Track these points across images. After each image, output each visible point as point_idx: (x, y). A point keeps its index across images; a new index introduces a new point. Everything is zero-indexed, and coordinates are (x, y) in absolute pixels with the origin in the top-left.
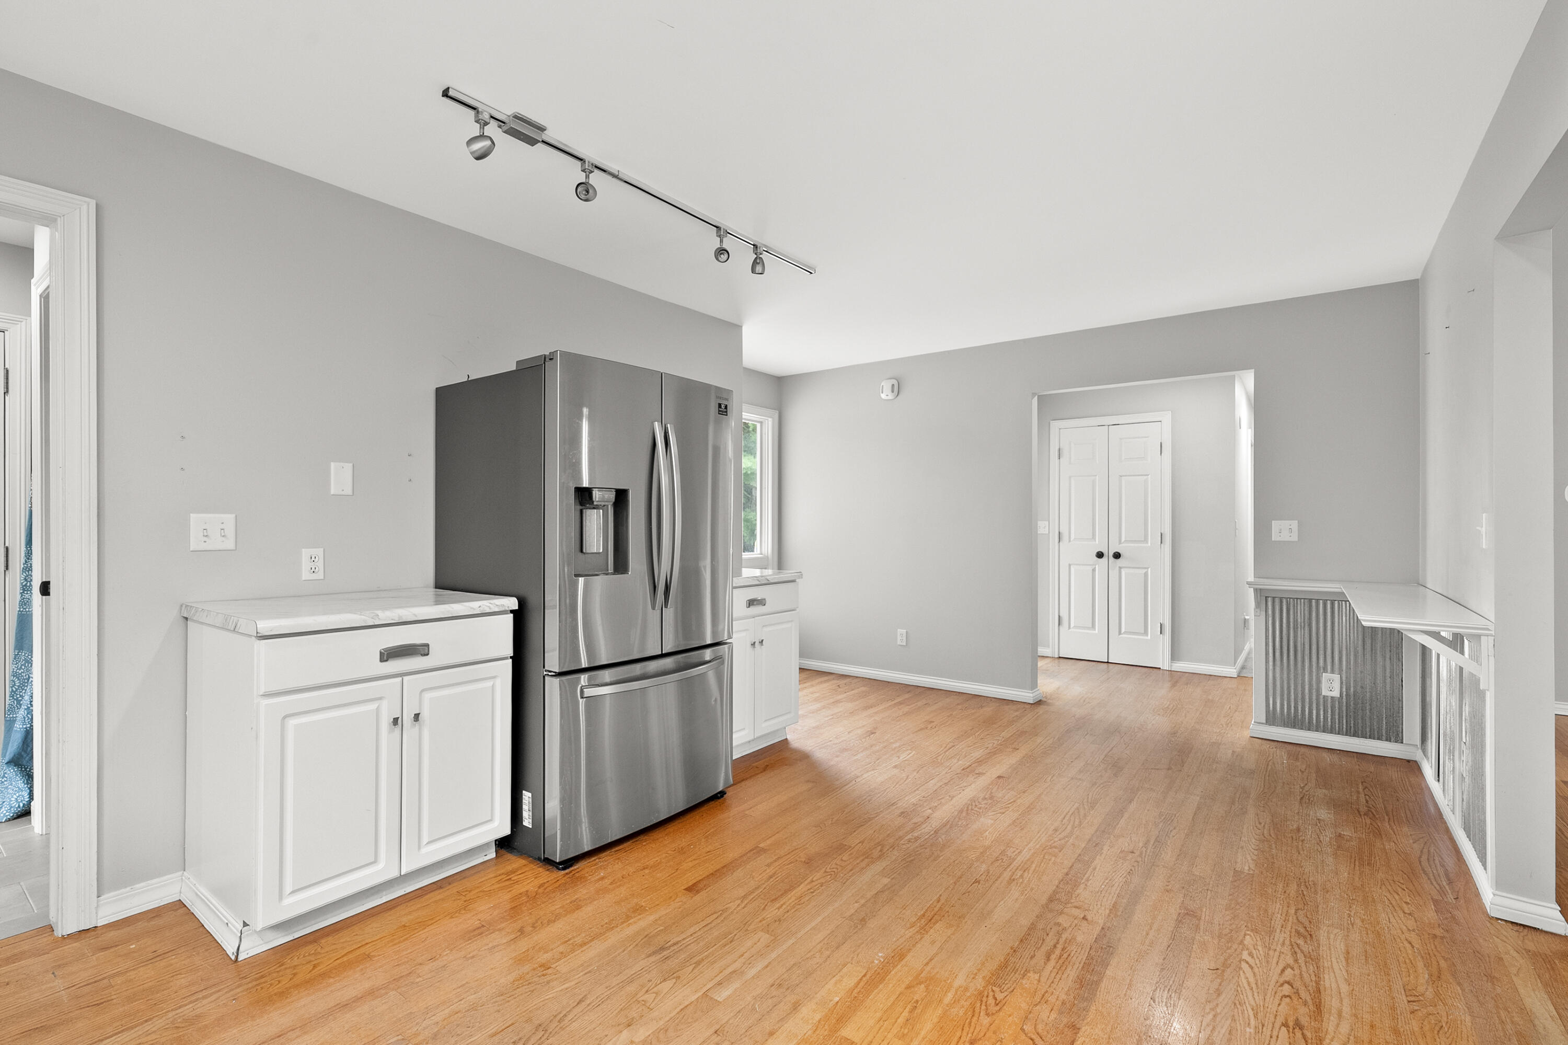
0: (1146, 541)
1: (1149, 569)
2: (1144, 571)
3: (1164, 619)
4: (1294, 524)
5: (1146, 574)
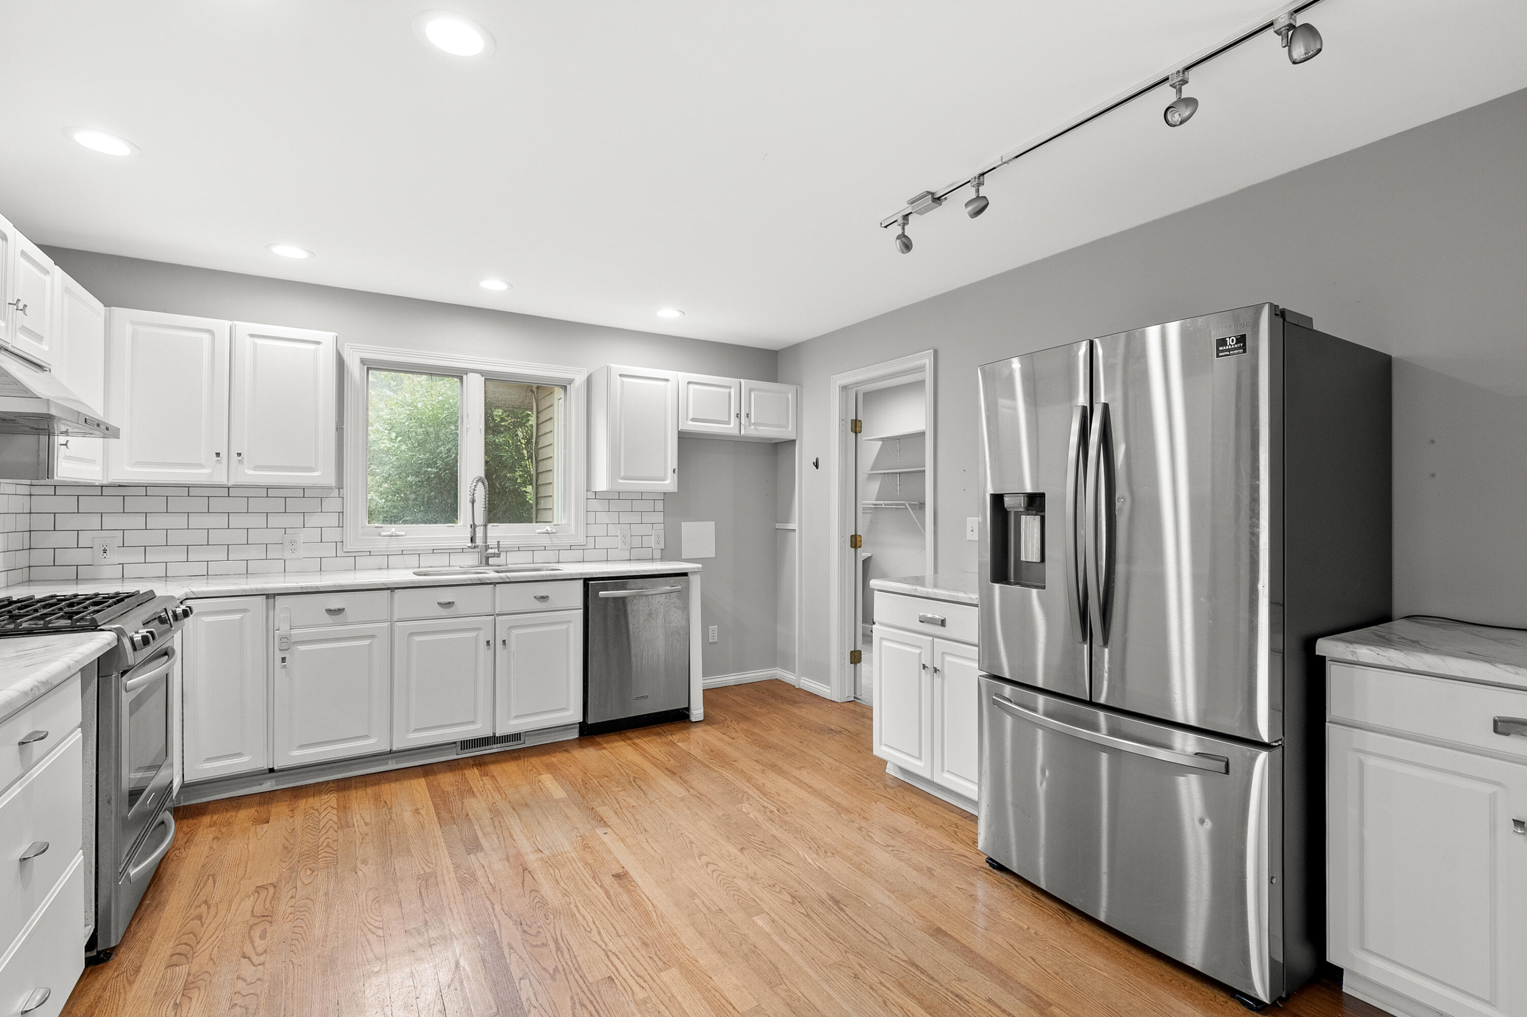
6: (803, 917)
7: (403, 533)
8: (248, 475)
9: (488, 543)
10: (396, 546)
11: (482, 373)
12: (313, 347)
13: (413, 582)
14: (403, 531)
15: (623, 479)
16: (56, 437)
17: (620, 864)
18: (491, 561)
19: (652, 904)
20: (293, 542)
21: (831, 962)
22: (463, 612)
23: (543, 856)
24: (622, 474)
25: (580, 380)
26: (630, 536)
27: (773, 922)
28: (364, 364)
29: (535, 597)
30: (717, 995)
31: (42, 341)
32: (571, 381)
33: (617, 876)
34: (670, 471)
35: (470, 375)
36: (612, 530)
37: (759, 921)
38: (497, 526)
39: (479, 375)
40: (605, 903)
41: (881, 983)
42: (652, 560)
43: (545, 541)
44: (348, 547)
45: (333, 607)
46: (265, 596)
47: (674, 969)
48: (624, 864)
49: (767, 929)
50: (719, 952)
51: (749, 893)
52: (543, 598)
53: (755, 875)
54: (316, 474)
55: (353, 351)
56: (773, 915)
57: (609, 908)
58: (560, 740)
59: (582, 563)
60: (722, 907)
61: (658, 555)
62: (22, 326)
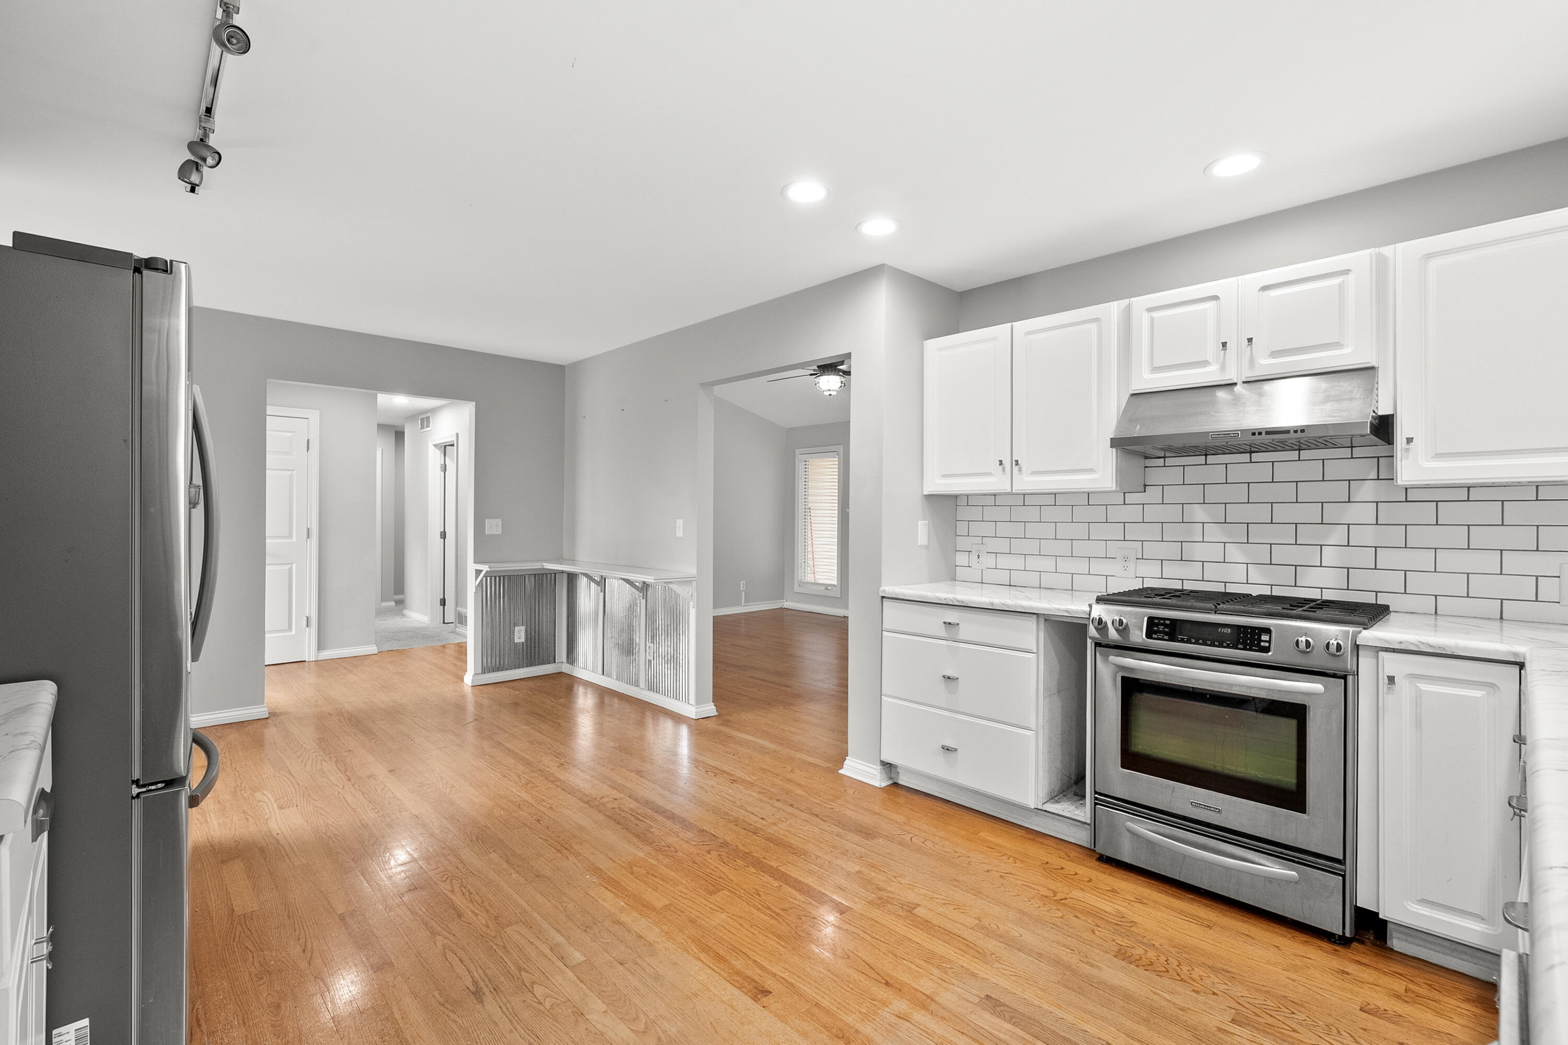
0: (290, 536)
1: (294, 565)
2: (287, 567)
3: (310, 612)
4: (499, 521)
5: (290, 570)
6: (526, 967)
17: (771, 1012)
19: (702, 961)
21: (515, 927)
23: (888, 1010)
27: (563, 958)
30: (619, 894)
33: (766, 993)
37: (578, 957)
40: (756, 955)
41: (476, 915)
47: (660, 907)
48: (766, 1012)
49: (570, 950)
50: (621, 923)
51: (588, 991)
53: (577, 1021)
56: (561, 964)
57: (748, 950)
60: (621, 968)
62: (1272, 352)
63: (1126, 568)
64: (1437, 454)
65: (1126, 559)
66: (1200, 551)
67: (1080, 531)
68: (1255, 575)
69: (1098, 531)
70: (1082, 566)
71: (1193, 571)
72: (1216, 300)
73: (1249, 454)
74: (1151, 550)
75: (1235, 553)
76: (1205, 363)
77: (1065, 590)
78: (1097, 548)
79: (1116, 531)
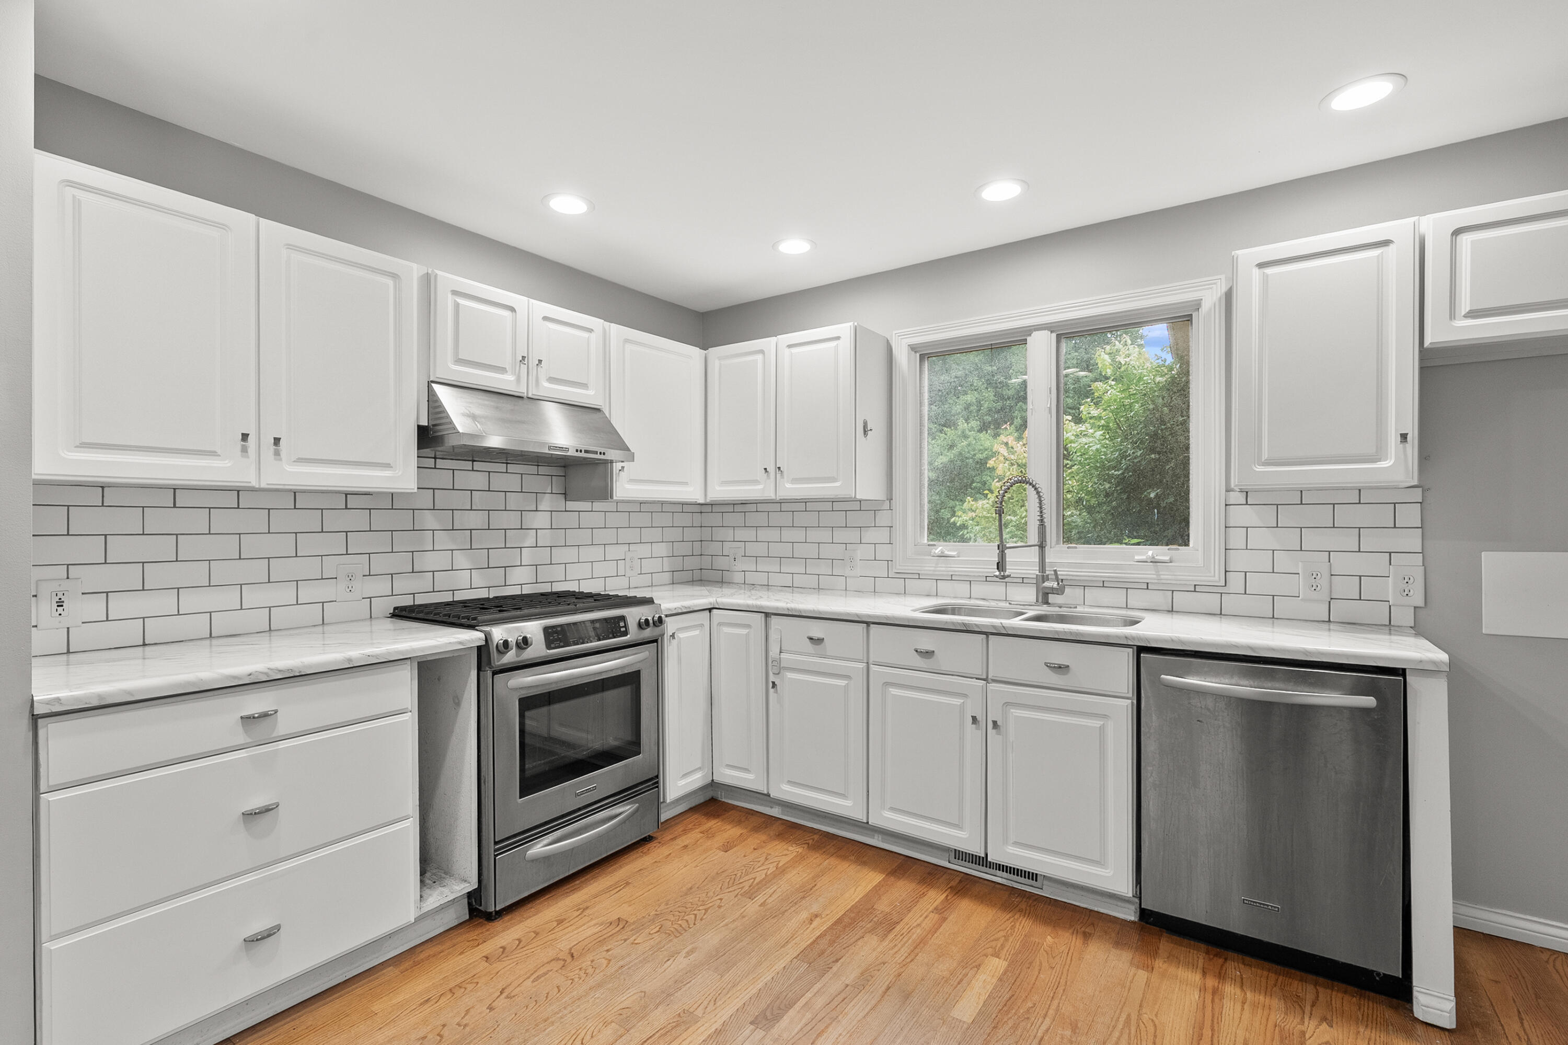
7: (954, 553)
8: (789, 489)
9: (1047, 573)
10: (944, 569)
11: (1050, 327)
12: (832, 344)
13: (908, 619)
14: (955, 551)
15: (1267, 463)
16: (614, 464)
18: (1052, 598)
20: (852, 559)
22: (945, 667)
24: (1265, 456)
25: (1211, 298)
26: (1326, 575)
28: (916, 352)
29: (1046, 664)
31: (588, 387)
32: (1197, 305)
34: (1393, 439)
35: (1035, 334)
36: (1284, 562)
38: (1076, 548)
39: (1047, 332)
42: (1389, 627)
43: (1148, 574)
44: (898, 567)
45: (816, 635)
46: (763, 614)
52: (1061, 669)
54: (837, 484)
55: (902, 339)
58: (1102, 910)
59: (1217, 618)
61: (1405, 617)
62: (550, 377)
63: (350, 588)
64: (630, 480)
65: (350, 578)
66: (430, 561)
67: (285, 544)
68: (479, 579)
69: (308, 544)
70: (286, 594)
71: (424, 583)
72: (512, 312)
73: (471, 462)
74: (380, 564)
75: (461, 560)
76: (503, 370)
77: (257, 633)
78: (310, 568)
79: (336, 543)
